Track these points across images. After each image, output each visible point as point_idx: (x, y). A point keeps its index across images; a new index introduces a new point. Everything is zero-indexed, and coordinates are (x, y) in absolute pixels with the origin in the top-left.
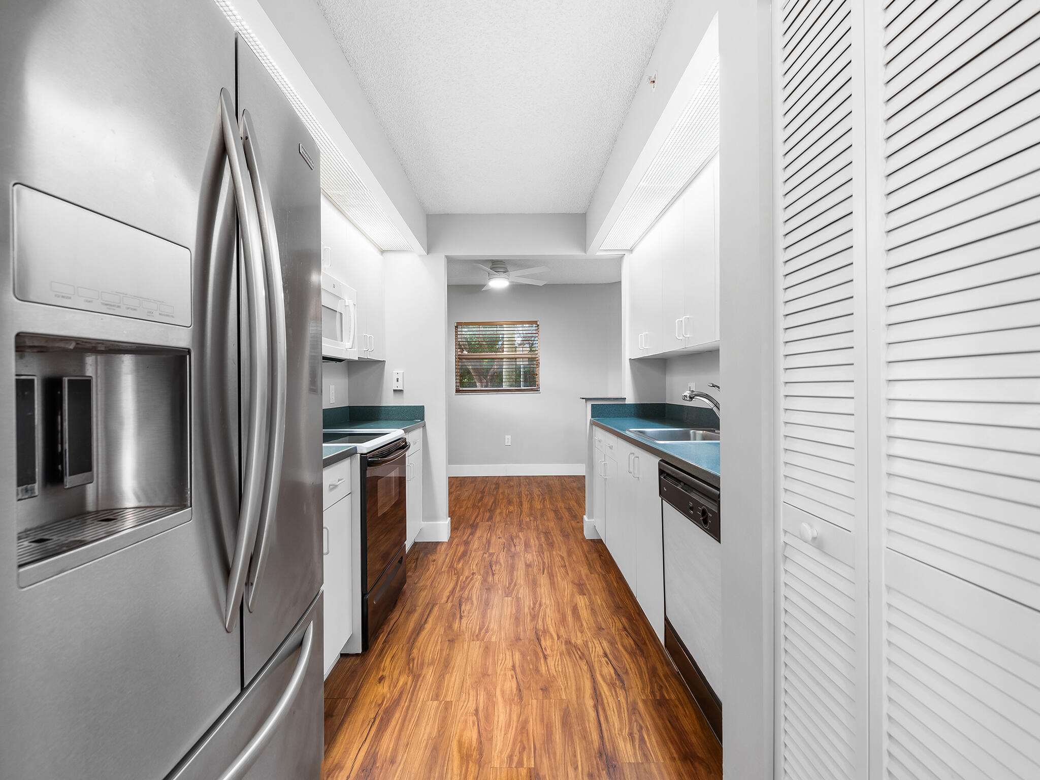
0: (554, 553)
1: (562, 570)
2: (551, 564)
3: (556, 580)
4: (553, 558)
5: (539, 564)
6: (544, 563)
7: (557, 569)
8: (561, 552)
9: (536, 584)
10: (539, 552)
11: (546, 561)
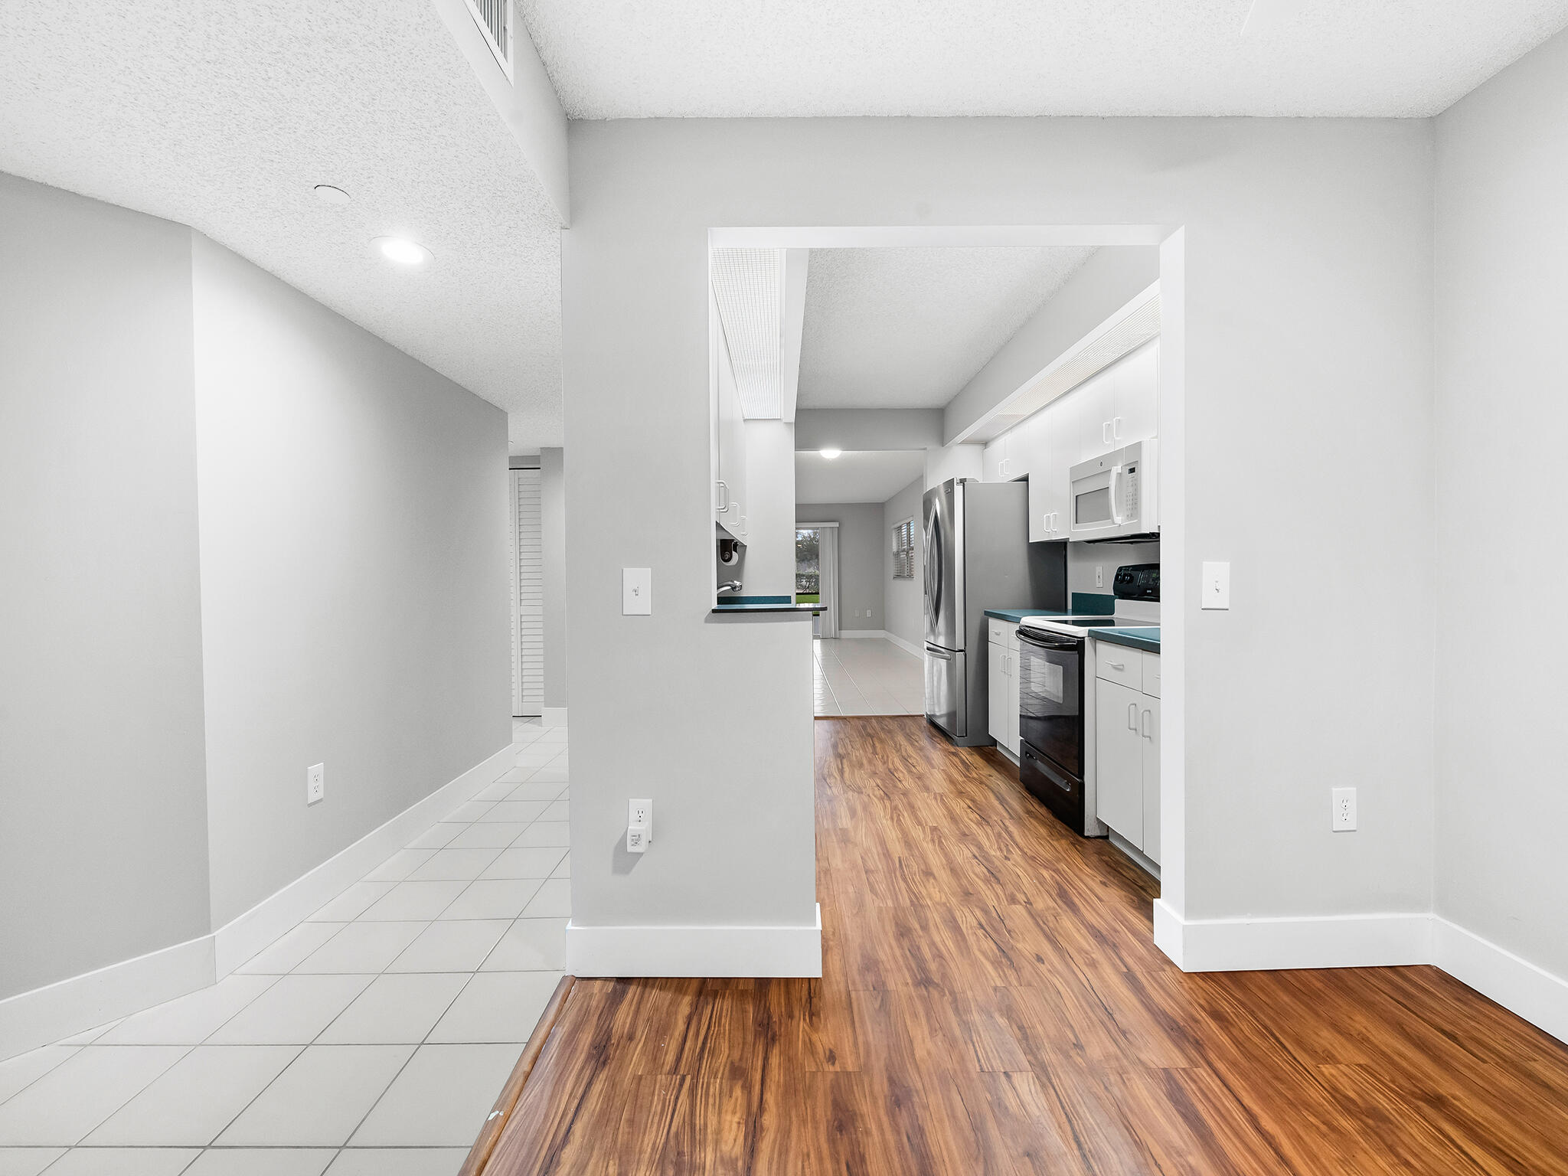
0: (890, 903)
1: (871, 865)
2: (891, 877)
3: (879, 848)
4: (890, 890)
5: (913, 879)
6: (905, 880)
7: (880, 867)
8: (876, 904)
9: (906, 842)
10: (922, 906)
11: (902, 885)
